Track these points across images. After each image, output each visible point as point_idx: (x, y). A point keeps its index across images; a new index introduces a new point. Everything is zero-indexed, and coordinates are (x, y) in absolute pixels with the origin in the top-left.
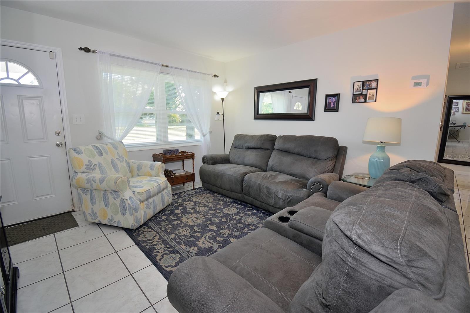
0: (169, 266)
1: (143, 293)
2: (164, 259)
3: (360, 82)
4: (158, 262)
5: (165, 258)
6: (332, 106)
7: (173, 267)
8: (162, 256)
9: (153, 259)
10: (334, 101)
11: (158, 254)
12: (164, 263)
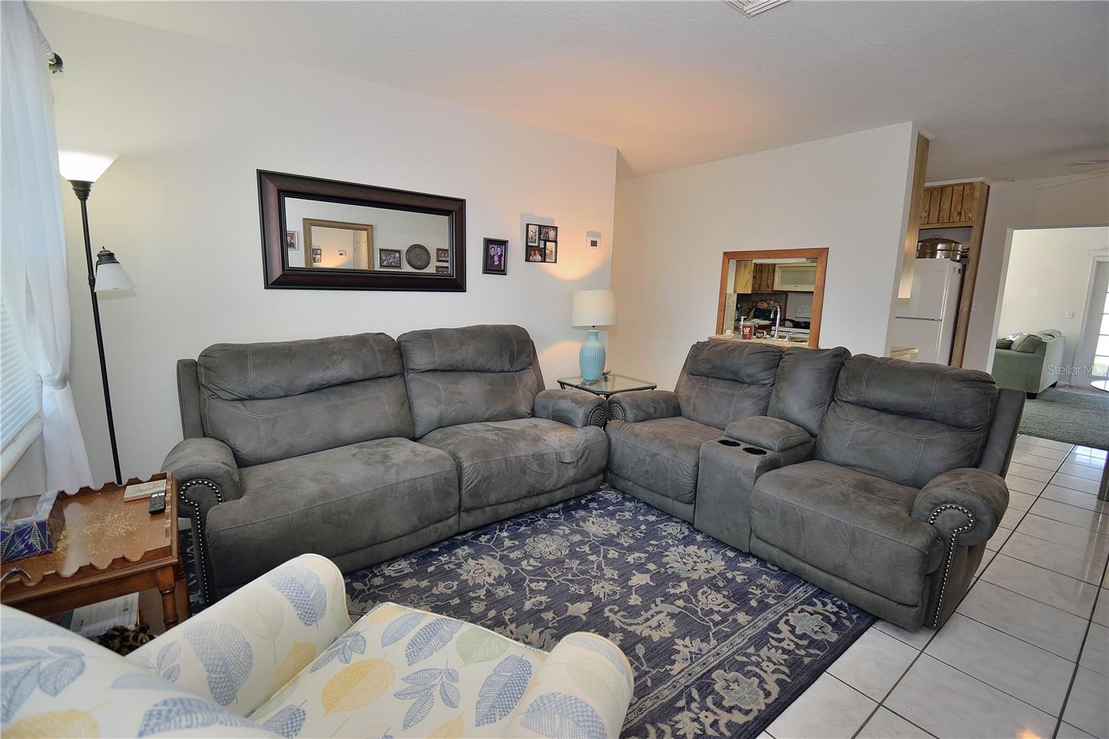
0: (764, 690)
1: (862, 728)
2: (738, 704)
3: (535, 226)
4: (758, 716)
5: (736, 703)
6: (496, 264)
7: (762, 681)
8: (730, 710)
9: (749, 729)
10: (499, 254)
11: (722, 724)
12: (755, 701)
